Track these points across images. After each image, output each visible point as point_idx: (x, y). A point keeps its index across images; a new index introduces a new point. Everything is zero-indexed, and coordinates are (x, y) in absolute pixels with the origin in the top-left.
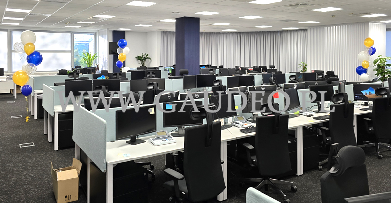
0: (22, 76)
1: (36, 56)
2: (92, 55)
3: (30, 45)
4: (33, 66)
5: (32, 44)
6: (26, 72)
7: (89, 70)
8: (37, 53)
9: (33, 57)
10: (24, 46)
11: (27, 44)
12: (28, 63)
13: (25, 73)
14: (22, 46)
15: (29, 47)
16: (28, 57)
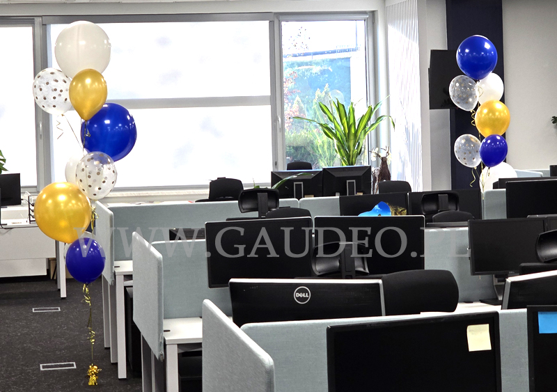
0: (66, 203)
1: (114, 124)
2: (360, 111)
3: (88, 81)
4: (103, 162)
5: (96, 75)
6: (81, 186)
7: (343, 180)
8: (117, 113)
9: (102, 126)
10: (67, 86)
11: (80, 77)
12: (85, 152)
13: (76, 193)
14: (61, 85)
15: (84, 86)
16: (84, 127)
